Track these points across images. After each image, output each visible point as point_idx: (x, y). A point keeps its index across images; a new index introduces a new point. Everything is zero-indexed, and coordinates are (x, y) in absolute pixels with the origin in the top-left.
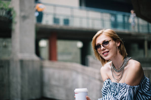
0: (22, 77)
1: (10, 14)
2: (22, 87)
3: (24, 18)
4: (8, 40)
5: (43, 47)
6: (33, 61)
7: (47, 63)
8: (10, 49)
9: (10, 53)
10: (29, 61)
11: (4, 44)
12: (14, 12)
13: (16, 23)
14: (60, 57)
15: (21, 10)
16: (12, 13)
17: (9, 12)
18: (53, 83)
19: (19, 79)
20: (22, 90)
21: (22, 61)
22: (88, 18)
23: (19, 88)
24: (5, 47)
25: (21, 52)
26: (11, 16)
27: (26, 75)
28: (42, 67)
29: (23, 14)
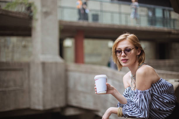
0: (44, 82)
1: (31, 9)
2: (44, 93)
3: (46, 14)
4: (28, 39)
5: (68, 47)
6: (56, 63)
7: (72, 66)
8: (30, 49)
9: (30, 54)
10: (51, 63)
11: (24, 43)
12: (35, 8)
13: (37, 20)
14: (87, 59)
15: (43, 6)
16: (32, 8)
17: (29, 8)
18: (79, 88)
19: (41, 84)
20: (44, 97)
21: (44, 64)
22: (120, 13)
23: (41, 94)
24: (25, 47)
25: (43, 53)
26: (31, 12)
27: (49, 80)
28: (66, 70)
29: (45, 10)
